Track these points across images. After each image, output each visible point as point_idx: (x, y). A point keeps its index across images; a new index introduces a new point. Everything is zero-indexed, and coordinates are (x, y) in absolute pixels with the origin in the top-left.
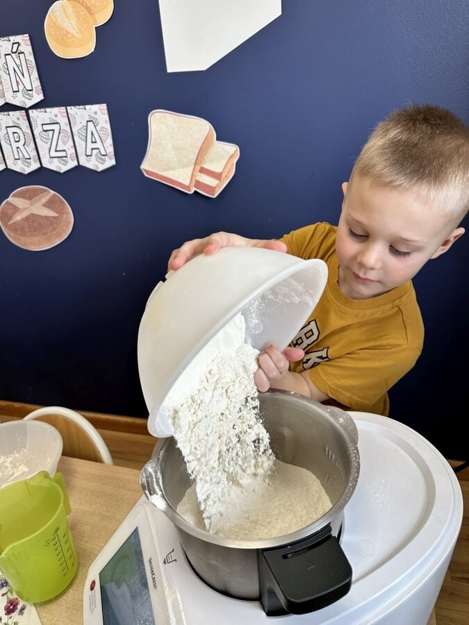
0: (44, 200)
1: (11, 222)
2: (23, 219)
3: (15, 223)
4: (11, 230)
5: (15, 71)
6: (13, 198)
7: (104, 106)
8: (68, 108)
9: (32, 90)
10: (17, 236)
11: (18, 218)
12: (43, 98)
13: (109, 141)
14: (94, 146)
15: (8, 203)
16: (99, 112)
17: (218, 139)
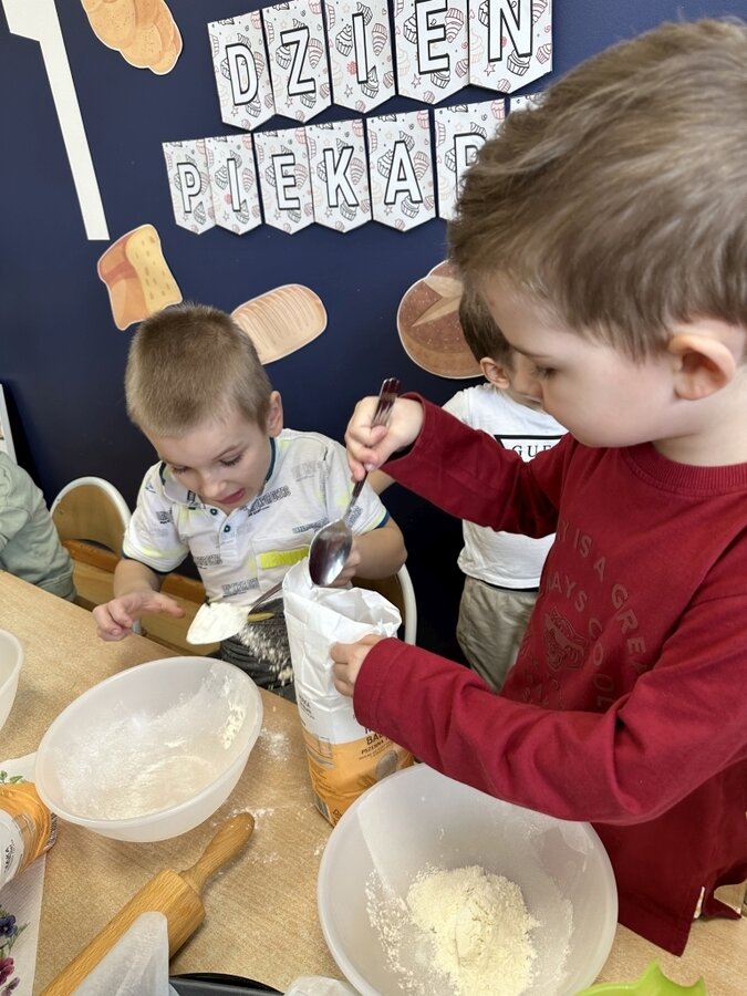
1: (420, 322)
2: (444, 318)
3: (426, 325)
4: (415, 338)
5: (502, 15)
6: (435, 277)
9: (530, 55)
10: (425, 350)
11: (434, 315)
12: (548, 70)
15: (423, 287)
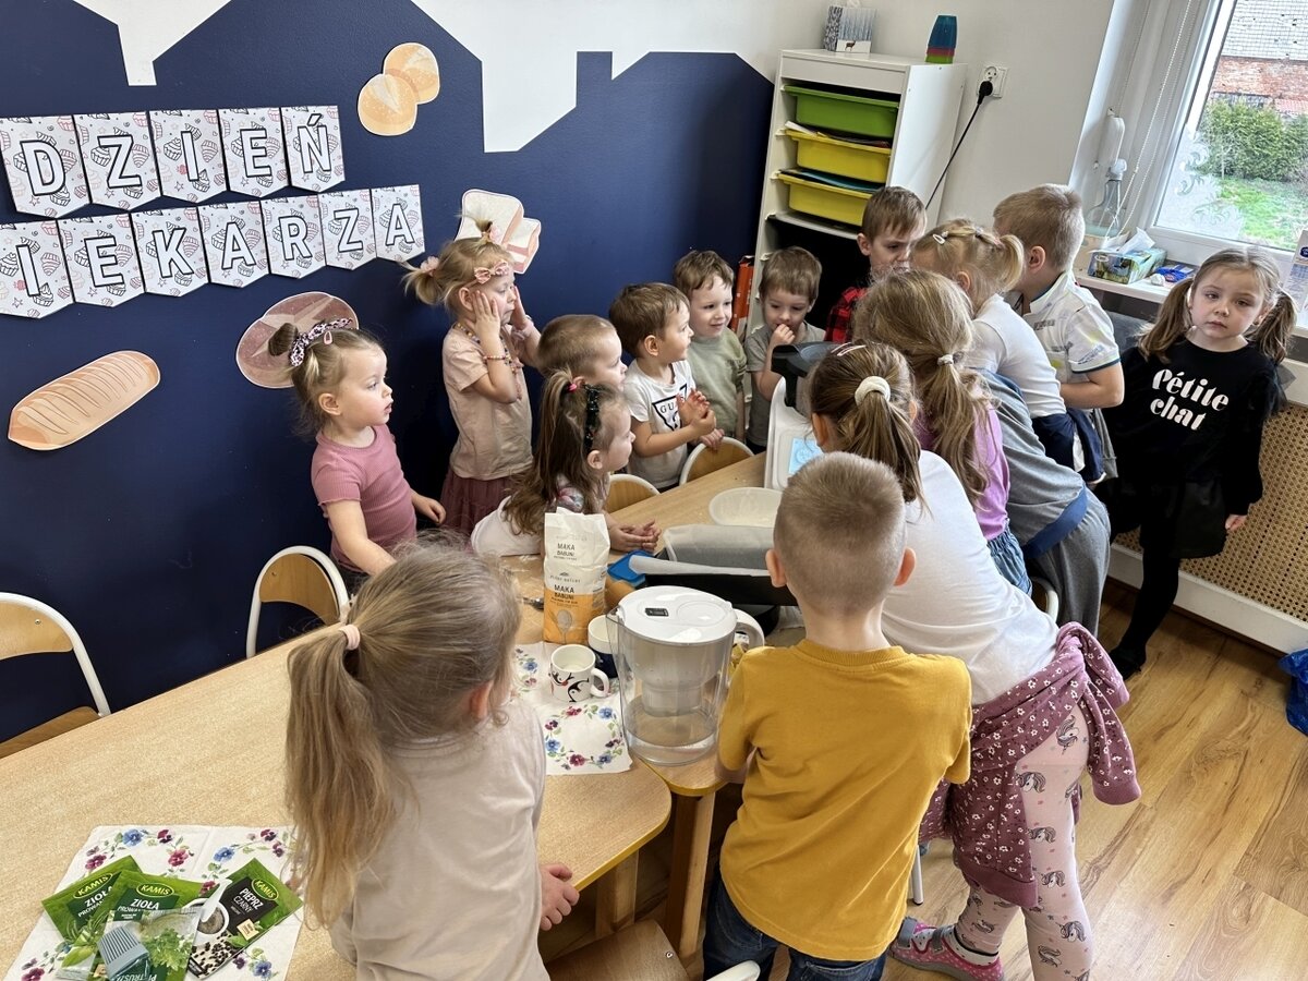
0: (317, 309)
1: (258, 353)
4: (255, 365)
5: (309, 146)
6: (269, 316)
7: (416, 187)
8: (373, 190)
9: (330, 170)
12: (343, 179)
13: (419, 225)
14: (399, 232)
15: (260, 324)
16: (411, 195)
17: (525, 216)
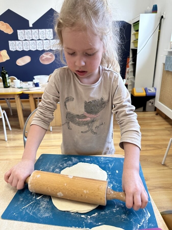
0: (50, 55)
2: (45, 58)
4: (42, 61)
5: (49, 34)
8: (56, 40)
12: (53, 38)
15: (42, 56)
